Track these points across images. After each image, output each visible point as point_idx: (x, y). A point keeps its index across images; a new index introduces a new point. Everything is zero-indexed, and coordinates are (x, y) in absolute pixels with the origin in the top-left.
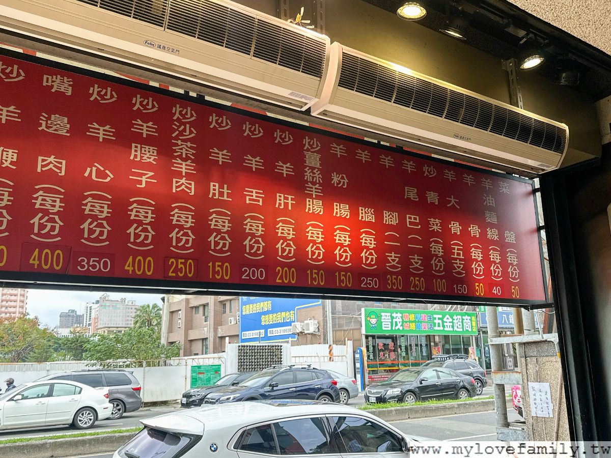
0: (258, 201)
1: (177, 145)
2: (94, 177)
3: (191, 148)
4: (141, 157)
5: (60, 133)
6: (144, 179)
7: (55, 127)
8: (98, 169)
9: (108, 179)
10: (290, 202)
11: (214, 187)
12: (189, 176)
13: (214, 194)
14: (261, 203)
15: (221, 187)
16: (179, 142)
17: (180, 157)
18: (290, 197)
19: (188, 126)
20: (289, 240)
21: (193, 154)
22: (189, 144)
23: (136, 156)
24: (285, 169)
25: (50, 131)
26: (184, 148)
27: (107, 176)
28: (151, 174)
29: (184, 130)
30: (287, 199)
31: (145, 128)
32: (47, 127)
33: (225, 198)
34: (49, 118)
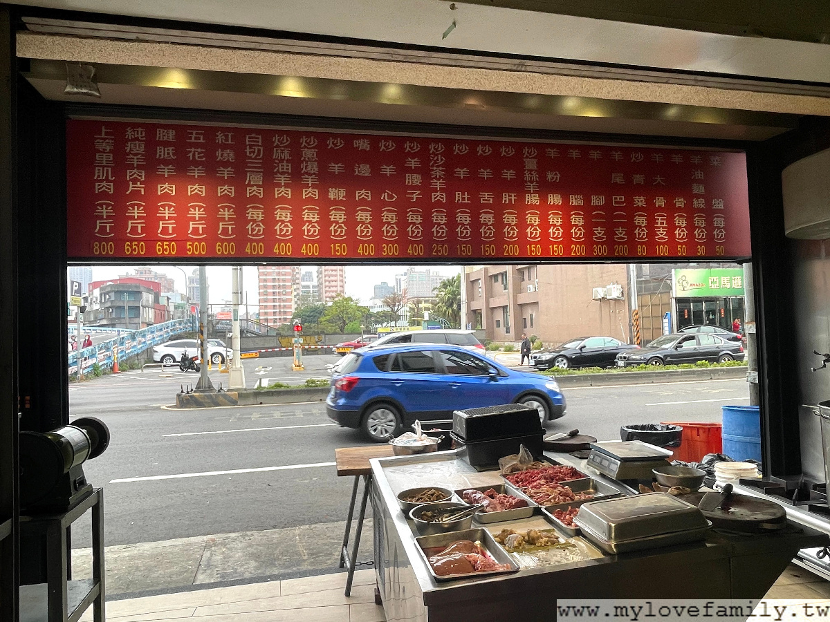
0: (489, 200)
1: (433, 170)
2: (387, 199)
3: (442, 171)
4: (412, 182)
5: (366, 175)
6: (414, 196)
7: (363, 172)
8: (388, 193)
9: (394, 199)
10: (513, 198)
11: (458, 197)
12: (442, 190)
13: (459, 200)
14: (491, 202)
15: (463, 194)
16: (435, 168)
17: (436, 178)
19: (439, 156)
21: (444, 175)
22: (441, 168)
23: (409, 182)
24: (509, 174)
25: (361, 174)
26: (438, 172)
27: (393, 197)
28: (418, 192)
29: (437, 160)
30: (511, 196)
31: (413, 163)
32: (359, 172)
33: (466, 202)
34: (359, 167)
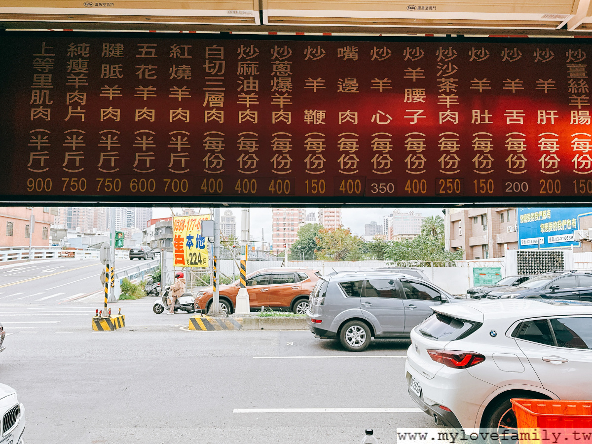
0: (519, 120)
1: (441, 82)
2: (378, 122)
3: (454, 83)
4: (413, 99)
5: (352, 91)
6: (416, 117)
7: (348, 88)
8: (381, 115)
9: (389, 121)
10: (552, 117)
11: (476, 114)
12: (453, 108)
13: (476, 120)
14: (522, 122)
15: (482, 112)
16: (443, 80)
17: (445, 92)
18: (552, 112)
19: (450, 63)
20: (553, 153)
21: (456, 88)
22: (452, 80)
23: (408, 99)
24: (546, 85)
25: (346, 91)
26: (447, 84)
27: (386, 119)
28: (421, 111)
29: (447, 68)
30: (550, 114)
31: (414, 74)
32: (343, 89)
33: (487, 122)
34: (344, 82)
